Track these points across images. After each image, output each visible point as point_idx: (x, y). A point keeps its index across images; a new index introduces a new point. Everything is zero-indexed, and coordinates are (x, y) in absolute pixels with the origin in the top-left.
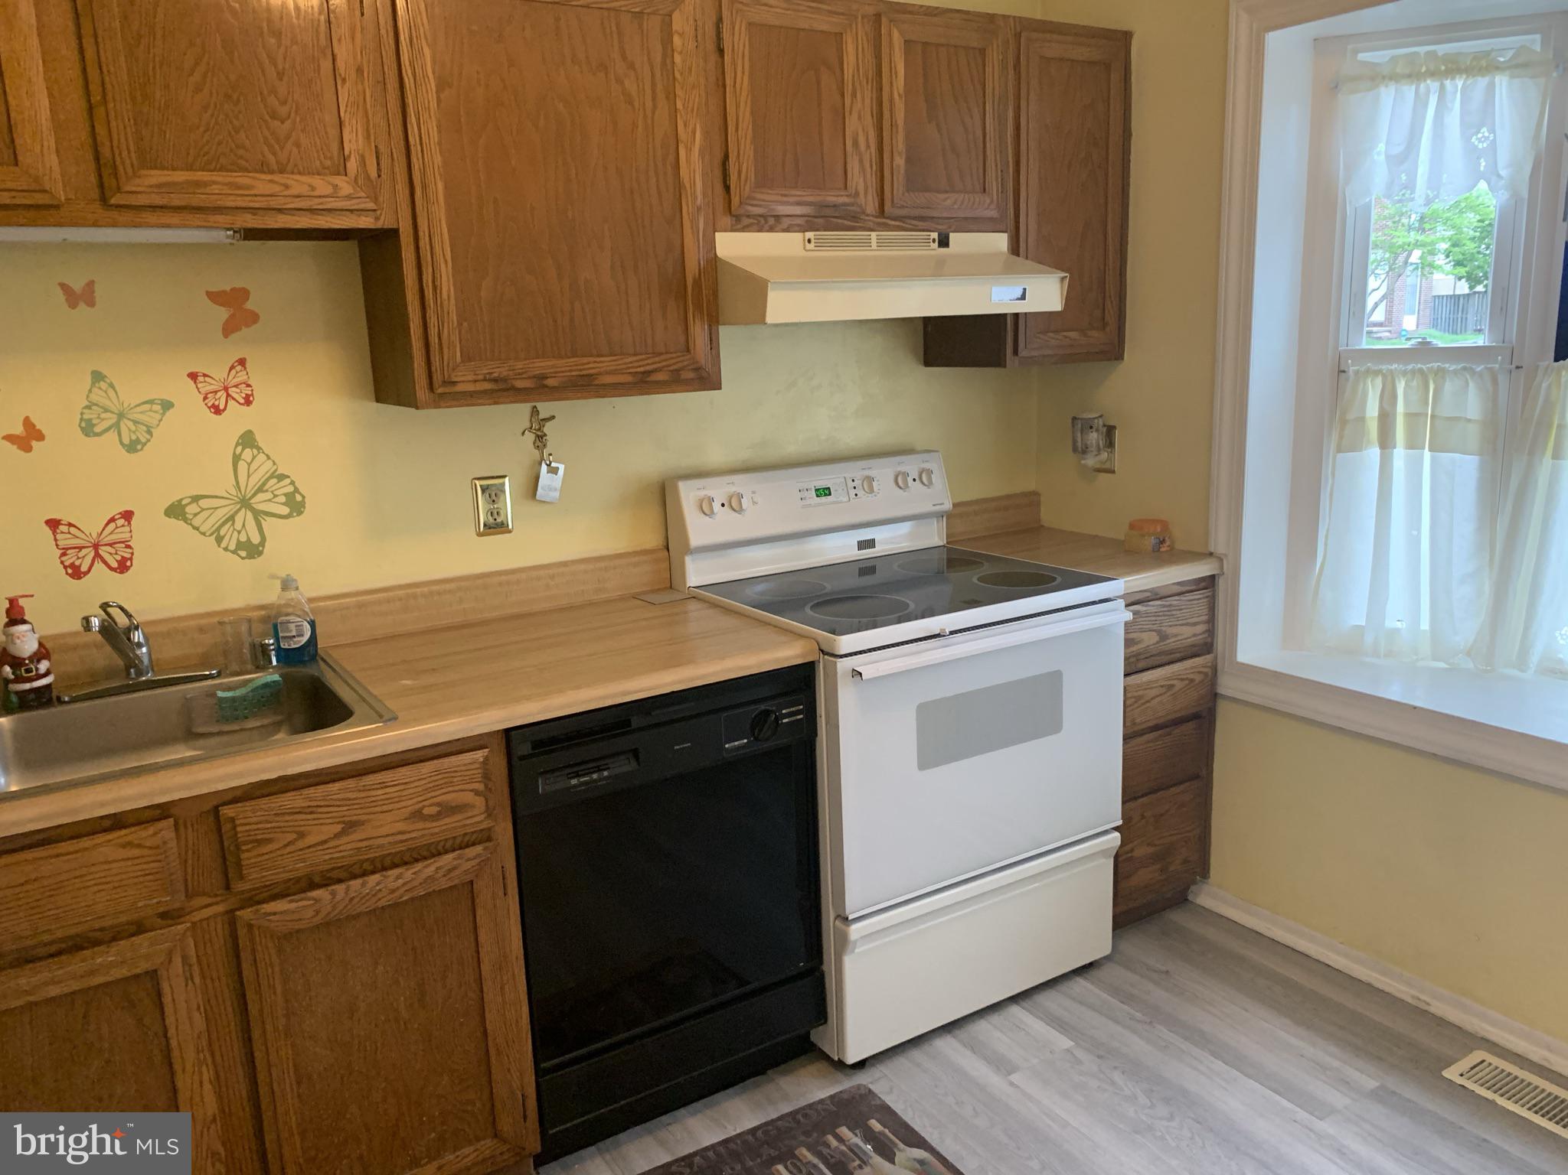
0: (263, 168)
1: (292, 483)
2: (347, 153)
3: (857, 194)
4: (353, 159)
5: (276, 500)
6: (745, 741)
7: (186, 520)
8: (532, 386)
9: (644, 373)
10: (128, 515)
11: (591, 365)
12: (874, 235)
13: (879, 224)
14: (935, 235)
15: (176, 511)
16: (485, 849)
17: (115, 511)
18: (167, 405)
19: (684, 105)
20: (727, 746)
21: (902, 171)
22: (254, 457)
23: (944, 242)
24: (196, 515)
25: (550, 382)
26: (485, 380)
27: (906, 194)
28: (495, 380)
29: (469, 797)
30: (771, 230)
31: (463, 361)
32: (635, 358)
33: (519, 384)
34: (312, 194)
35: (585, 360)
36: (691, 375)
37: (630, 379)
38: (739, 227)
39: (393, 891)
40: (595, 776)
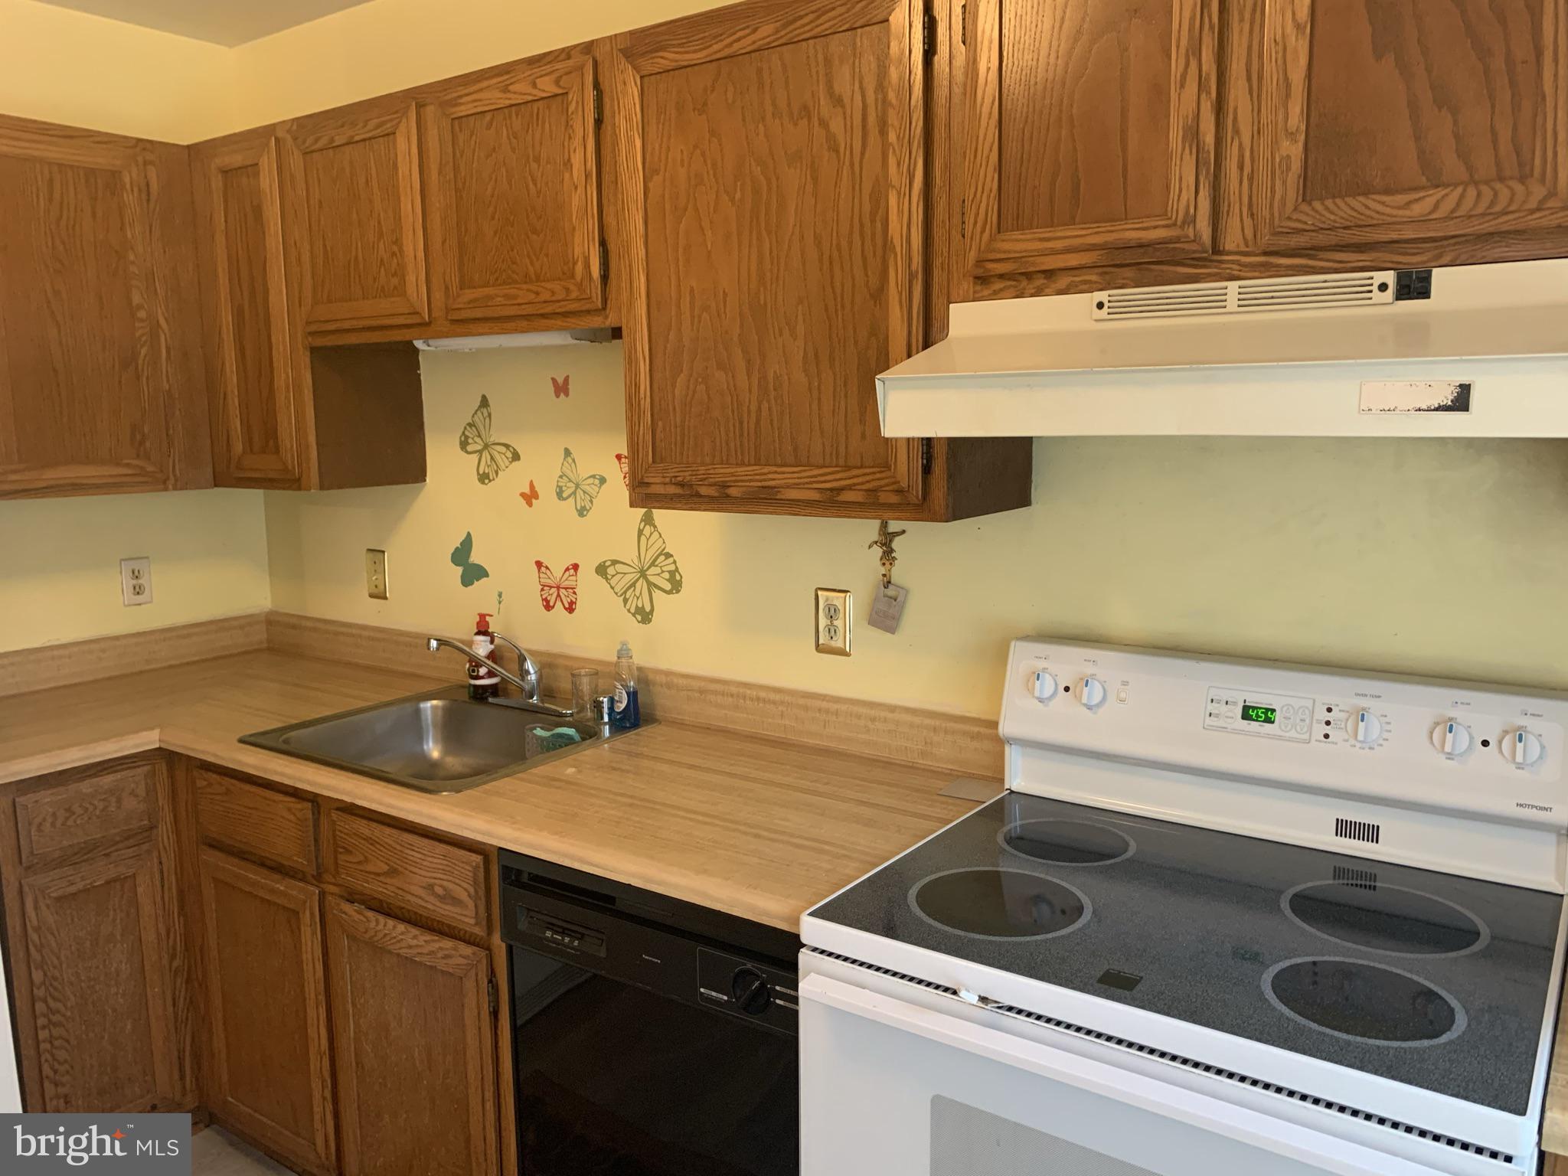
0: (527, 279)
1: (675, 562)
2: (576, 257)
3: (1191, 220)
4: (580, 263)
5: (663, 575)
6: (726, 998)
7: (607, 579)
8: (716, 494)
9: (831, 490)
10: (576, 567)
11: (778, 477)
12: (1233, 287)
13: (1253, 267)
14: (1389, 277)
15: (601, 570)
16: (474, 954)
17: (569, 563)
18: (603, 480)
19: (898, 137)
20: (702, 990)
21: (1296, 166)
22: (651, 534)
23: (1413, 286)
24: (613, 576)
25: (733, 492)
26: (671, 483)
27: (1305, 207)
28: (682, 485)
29: (464, 896)
30: (1038, 293)
31: (653, 462)
32: (821, 471)
33: (703, 491)
34: (554, 298)
35: (766, 470)
36: (894, 499)
37: (815, 496)
38: (986, 293)
39: (410, 947)
40: (567, 940)
